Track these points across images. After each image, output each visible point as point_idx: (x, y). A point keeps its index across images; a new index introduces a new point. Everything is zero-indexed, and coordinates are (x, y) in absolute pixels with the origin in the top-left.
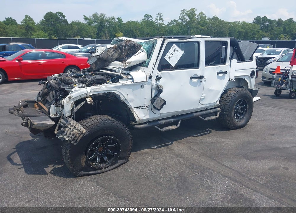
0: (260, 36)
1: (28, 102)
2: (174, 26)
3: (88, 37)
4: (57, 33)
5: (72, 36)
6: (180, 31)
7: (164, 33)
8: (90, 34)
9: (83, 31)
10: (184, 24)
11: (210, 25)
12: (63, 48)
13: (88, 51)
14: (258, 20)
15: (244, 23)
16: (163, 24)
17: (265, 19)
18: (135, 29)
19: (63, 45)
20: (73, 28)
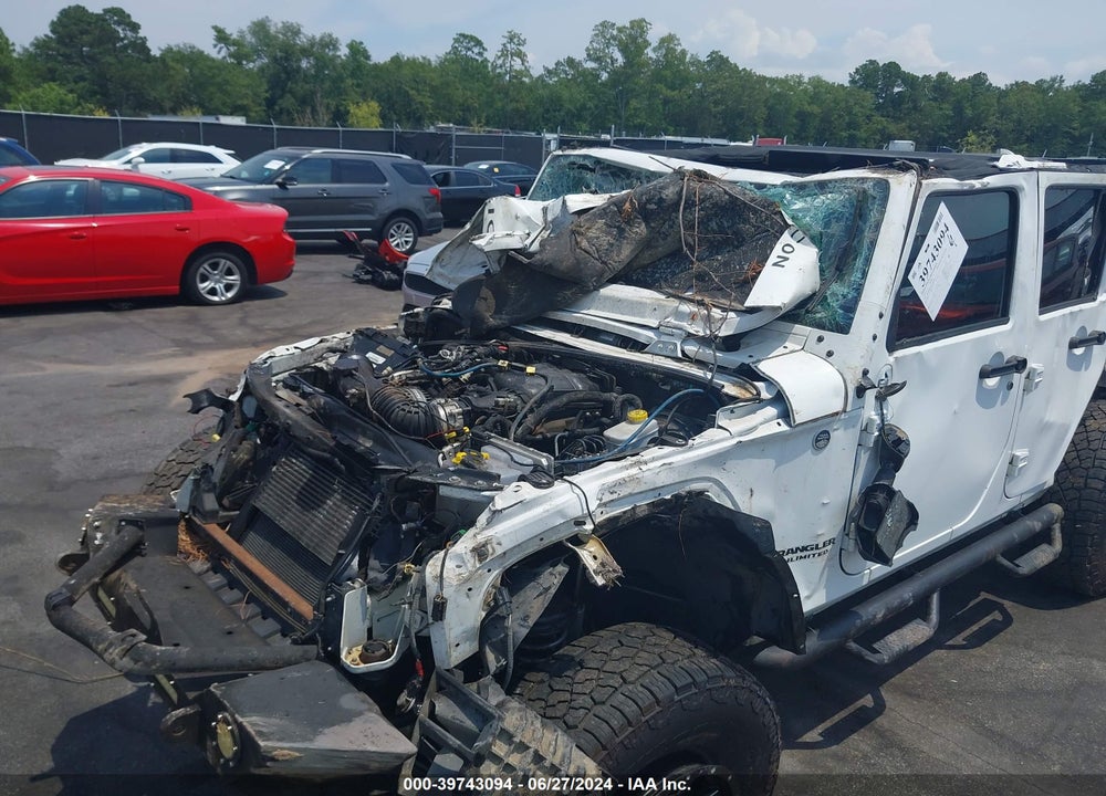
0: (875, 133)
1: (141, 528)
2: (566, 83)
3: (231, 114)
4: (103, 92)
5: (168, 104)
6: (590, 104)
7: (527, 108)
8: (239, 102)
9: (212, 89)
10: (605, 76)
11: (698, 86)
12: (151, 158)
13: (269, 176)
14: (868, 76)
15: (817, 83)
16: (527, 72)
17: (892, 70)
18: (418, 90)
19: (146, 147)
20: (172, 72)
